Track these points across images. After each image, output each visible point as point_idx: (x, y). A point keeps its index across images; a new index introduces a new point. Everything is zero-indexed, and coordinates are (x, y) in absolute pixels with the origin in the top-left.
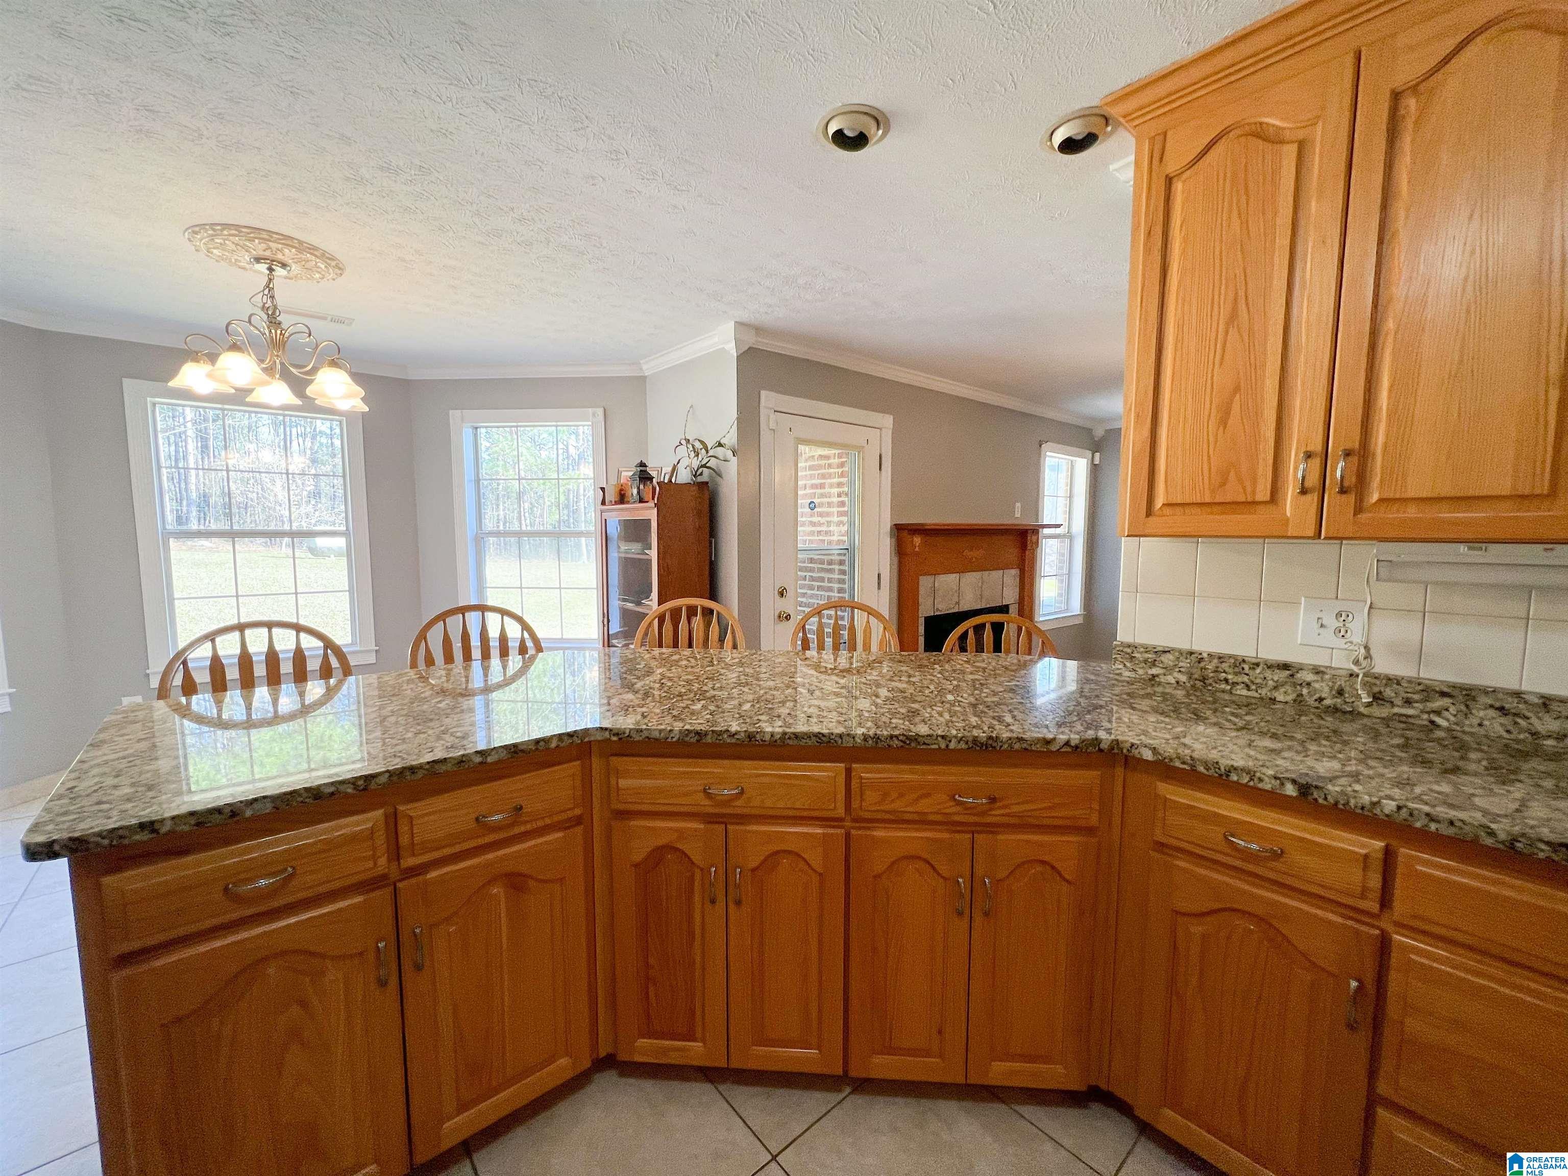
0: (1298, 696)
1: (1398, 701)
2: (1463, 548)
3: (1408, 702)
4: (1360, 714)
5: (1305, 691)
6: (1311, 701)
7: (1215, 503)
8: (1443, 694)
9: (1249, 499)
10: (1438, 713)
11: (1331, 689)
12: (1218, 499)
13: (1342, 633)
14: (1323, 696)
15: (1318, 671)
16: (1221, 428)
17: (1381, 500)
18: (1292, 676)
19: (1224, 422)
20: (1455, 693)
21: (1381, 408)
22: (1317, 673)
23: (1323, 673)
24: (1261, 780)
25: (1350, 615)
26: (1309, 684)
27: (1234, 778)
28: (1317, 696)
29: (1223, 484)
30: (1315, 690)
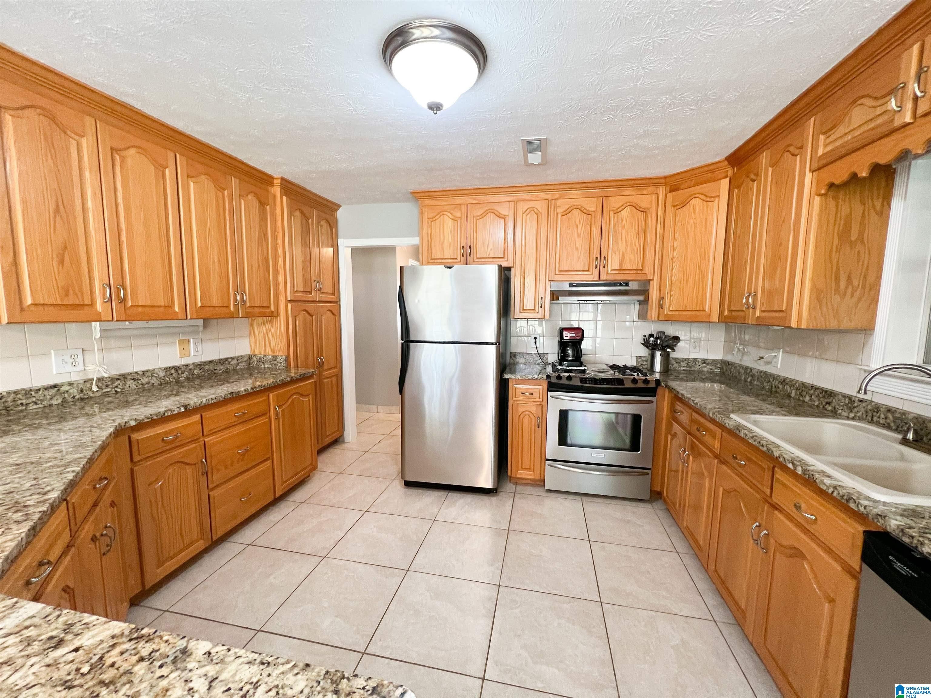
0: (63, 399)
1: (104, 387)
2: (127, 323)
3: (107, 386)
4: (91, 398)
5: (66, 395)
6: (70, 399)
7: (64, 305)
8: (118, 379)
9: (82, 303)
10: (117, 387)
11: (78, 391)
12: (65, 302)
13: (74, 364)
14: (75, 394)
15: (70, 384)
16: (61, 266)
17: (132, 306)
18: (58, 390)
19: (61, 262)
20: (121, 378)
21: (125, 271)
22: (70, 385)
23: (73, 384)
24: (174, 411)
25: (76, 356)
26: (67, 392)
27: (166, 414)
28: (72, 396)
29: (67, 295)
30: (71, 393)
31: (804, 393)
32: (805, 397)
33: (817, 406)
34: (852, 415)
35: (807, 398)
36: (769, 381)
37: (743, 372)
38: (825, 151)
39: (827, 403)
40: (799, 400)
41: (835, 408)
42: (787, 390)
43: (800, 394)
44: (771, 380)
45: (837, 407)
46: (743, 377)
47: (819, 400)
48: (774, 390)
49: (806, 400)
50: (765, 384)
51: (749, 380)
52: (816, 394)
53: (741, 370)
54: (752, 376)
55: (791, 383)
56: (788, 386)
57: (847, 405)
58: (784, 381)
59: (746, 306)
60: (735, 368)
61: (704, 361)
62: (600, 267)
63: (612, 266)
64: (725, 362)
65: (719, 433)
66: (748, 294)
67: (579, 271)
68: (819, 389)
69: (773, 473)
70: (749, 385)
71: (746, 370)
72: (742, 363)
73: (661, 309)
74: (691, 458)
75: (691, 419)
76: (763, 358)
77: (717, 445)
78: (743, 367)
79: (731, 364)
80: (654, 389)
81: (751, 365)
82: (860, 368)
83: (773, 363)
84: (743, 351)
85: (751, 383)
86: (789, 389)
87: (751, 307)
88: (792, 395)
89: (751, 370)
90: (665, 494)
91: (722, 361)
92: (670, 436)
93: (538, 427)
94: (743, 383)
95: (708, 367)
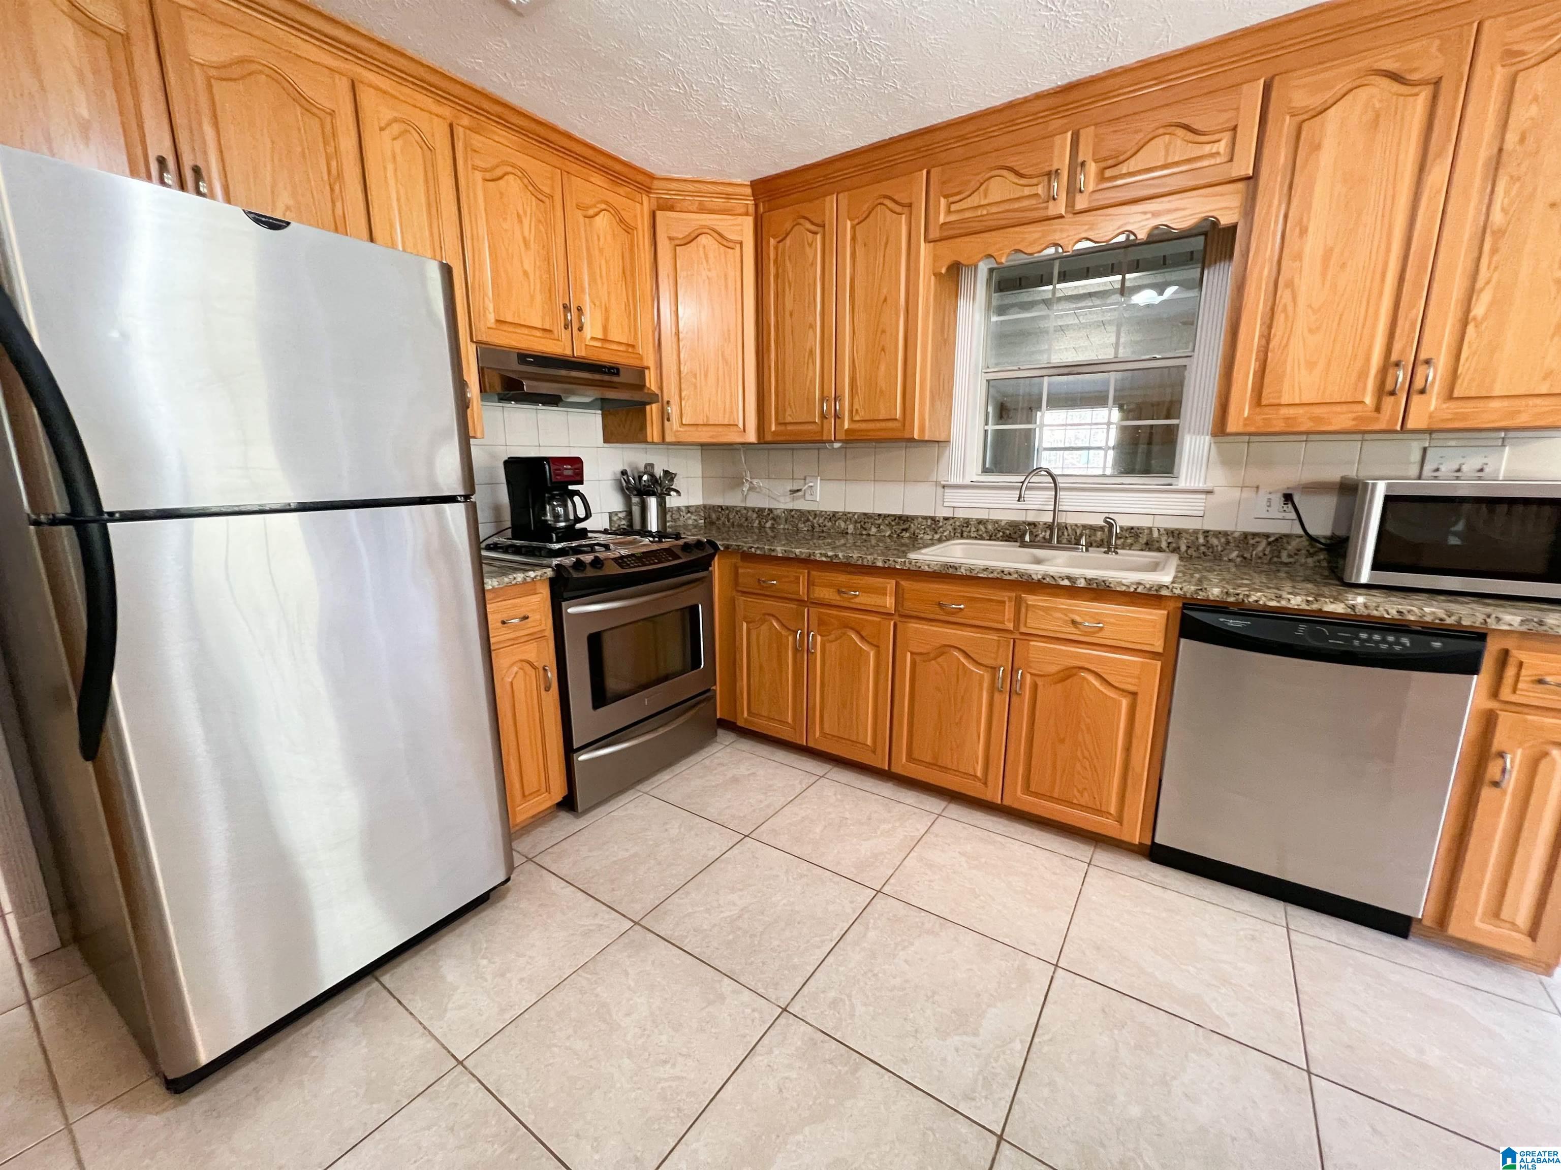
31: (868, 526)
32: (870, 529)
33: (890, 536)
34: (937, 536)
35: (874, 530)
36: (808, 520)
37: (755, 515)
38: (948, 220)
39: (903, 530)
40: (862, 535)
41: (914, 534)
42: (839, 527)
43: (862, 527)
44: (811, 518)
45: (917, 531)
46: (757, 522)
47: (891, 529)
48: (817, 529)
49: (871, 533)
50: (801, 525)
51: (768, 525)
52: (887, 522)
53: (750, 513)
54: (773, 519)
55: (847, 517)
56: (840, 521)
57: (929, 527)
58: (834, 517)
59: (823, 416)
60: (737, 512)
61: (688, 509)
62: (575, 327)
63: (592, 329)
64: (713, 508)
65: (891, 584)
66: (823, 399)
67: (536, 328)
68: (889, 515)
69: (1019, 602)
70: (769, 531)
71: (760, 512)
72: (750, 504)
73: (666, 422)
74: (819, 638)
75: (810, 584)
76: (798, 491)
77: (889, 602)
78: (753, 510)
79: (727, 508)
80: (712, 557)
81: (767, 506)
82: (937, 483)
83: (808, 497)
84: (752, 489)
85: (772, 528)
86: (843, 525)
87: (836, 416)
88: (850, 531)
89: (771, 510)
90: (746, 715)
91: (705, 506)
92: (745, 625)
93: (547, 689)
94: (757, 531)
95: (693, 517)
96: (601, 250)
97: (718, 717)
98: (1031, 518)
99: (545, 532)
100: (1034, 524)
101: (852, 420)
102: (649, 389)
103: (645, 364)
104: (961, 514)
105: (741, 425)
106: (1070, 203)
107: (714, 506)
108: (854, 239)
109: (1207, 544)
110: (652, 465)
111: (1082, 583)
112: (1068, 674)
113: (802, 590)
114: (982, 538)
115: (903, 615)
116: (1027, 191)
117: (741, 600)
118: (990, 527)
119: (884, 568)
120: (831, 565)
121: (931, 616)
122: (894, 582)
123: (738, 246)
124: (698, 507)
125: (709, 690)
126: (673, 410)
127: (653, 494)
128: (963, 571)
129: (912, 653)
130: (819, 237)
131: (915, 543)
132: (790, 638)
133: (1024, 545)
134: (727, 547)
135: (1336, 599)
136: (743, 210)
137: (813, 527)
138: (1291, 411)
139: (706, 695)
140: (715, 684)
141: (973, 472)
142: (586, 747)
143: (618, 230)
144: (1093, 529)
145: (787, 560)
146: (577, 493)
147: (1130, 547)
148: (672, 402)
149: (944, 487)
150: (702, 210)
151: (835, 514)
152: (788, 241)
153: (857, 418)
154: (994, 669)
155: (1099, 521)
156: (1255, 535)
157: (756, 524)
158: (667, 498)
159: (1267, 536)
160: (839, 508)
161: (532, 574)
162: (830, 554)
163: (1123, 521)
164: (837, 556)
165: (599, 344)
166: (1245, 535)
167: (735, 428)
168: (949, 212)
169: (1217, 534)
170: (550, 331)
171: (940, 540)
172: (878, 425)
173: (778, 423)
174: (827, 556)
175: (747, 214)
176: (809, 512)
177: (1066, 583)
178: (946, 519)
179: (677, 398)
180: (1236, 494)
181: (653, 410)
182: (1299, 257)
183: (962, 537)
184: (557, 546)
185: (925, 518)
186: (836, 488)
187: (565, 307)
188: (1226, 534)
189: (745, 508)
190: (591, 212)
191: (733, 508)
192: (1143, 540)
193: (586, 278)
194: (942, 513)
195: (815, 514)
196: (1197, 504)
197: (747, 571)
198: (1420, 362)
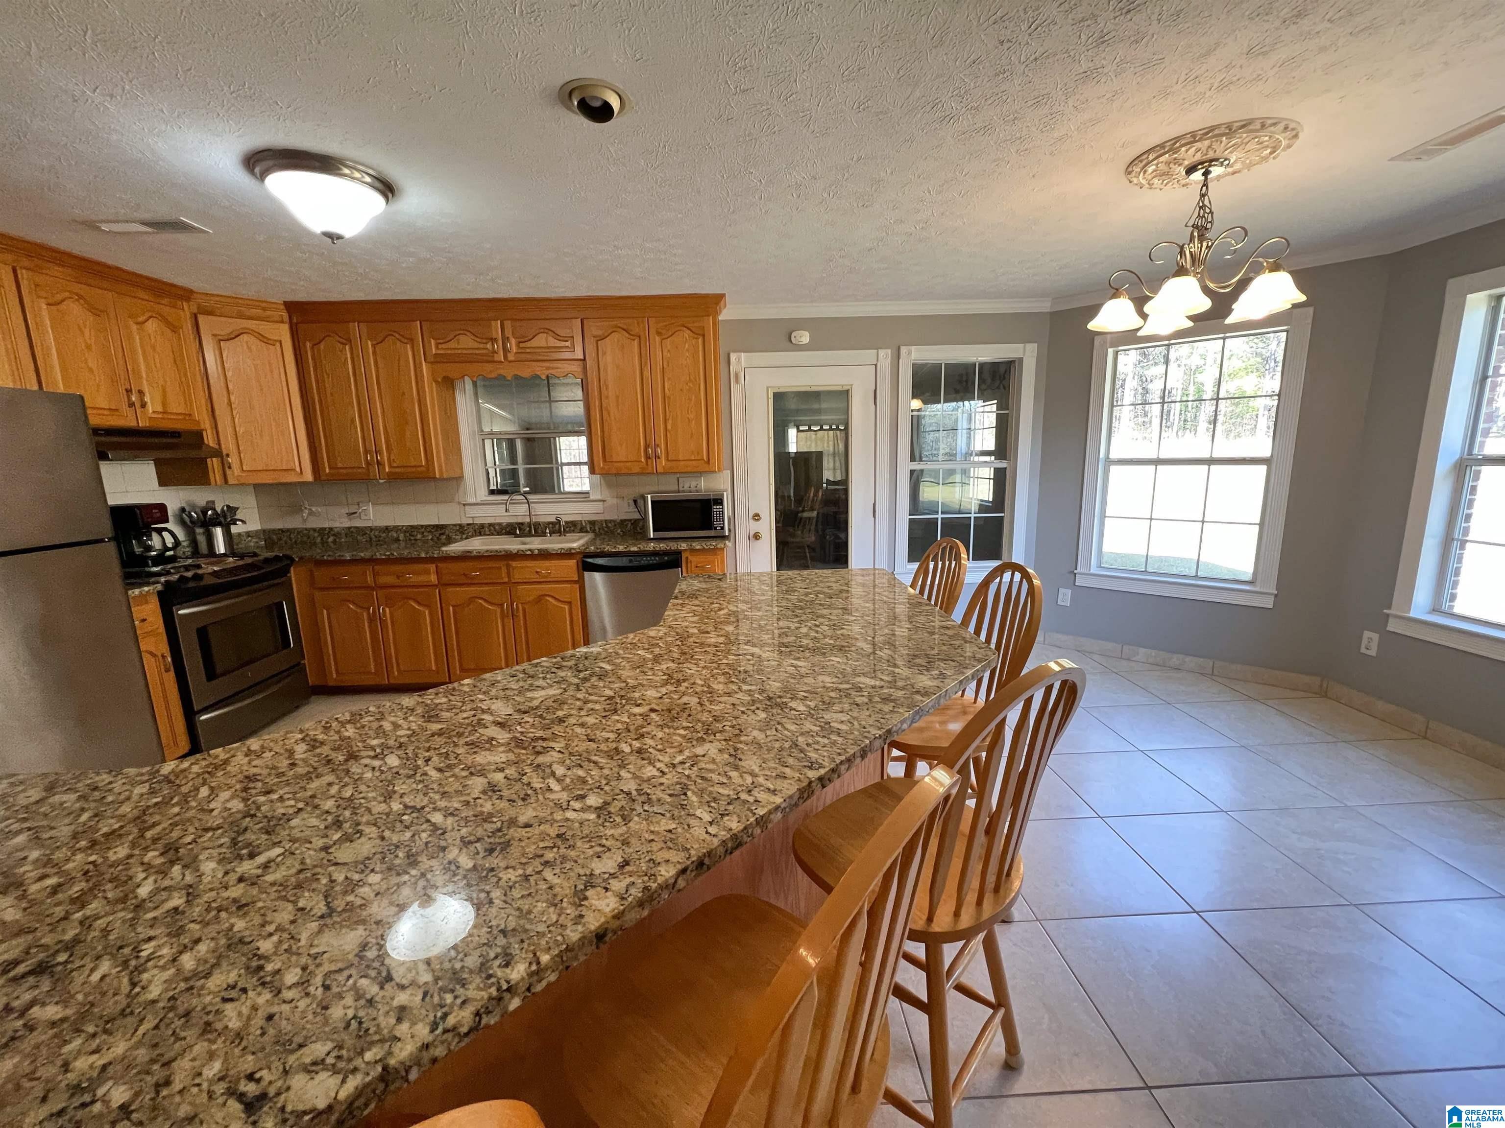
31: (414, 534)
32: (416, 536)
33: (432, 539)
34: (463, 536)
35: (419, 536)
36: (366, 534)
37: (316, 534)
38: (438, 352)
39: (441, 534)
40: (410, 540)
42: (392, 536)
43: (410, 535)
44: (368, 532)
46: (319, 538)
47: (432, 534)
48: (374, 539)
49: (418, 538)
50: (360, 538)
51: (331, 539)
52: (428, 530)
53: (311, 533)
54: (334, 535)
55: (396, 528)
56: (392, 532)
57: (458, 530)
58: (387, 529)
59: (368, 463)
60: (298, 533)
61: (248, 534)
62: (138, 405)
63: (153, 406)
64: (273, 531)
65: (432, 567)
66: (366, 452)
67: (104, 409)
68: (429, 526)
69: (508, 566)
70: (332, 545)
71: (321, 531)
72: (309, 525)
73: (228, 471)
74: (387, 610)
75: (375, 575)
76: (355, 513)
77: (433, 578)
78: (314, 530)
79: (288, 530)
80: (289, 566)
81: (327, 526)
82: (459, 503)
83: (363, 517)
84: (311, 513)
85: (334, 542)
86: (395, 535)
87: (378, 463)
88: (401, 538)
89: (331, 529)
90: (335, 676)
91: (264, 531)
92: (325, 611)
93: (167, 670)
94: (320, 545)
95: (254, 540)
96: (154, 348)
97: (310, 684)
98: (520, 520)
99: (143, 560)
100: (522, 524)
101: (390, 466)
102: (208, 446)
103: (202, 427)
104: (477, 521)
105: (298, 469)
106: (505, 357)
107: (274, 530)
108: (374, 353)
109: (607, 526)
110: (213, 502)
111: (536, 552)
112: (540, 599)
113: (370, 579)
114: (493, 534)
115: (443, 584)
116: (482, 346)
117: (318, 595)
118: (497, 527)
119: (426, 558)
120: (390, 561)
121: (461, 582)
122: (434, 566)
123: (278, 344)
124: (257, 531)
125: (299, 664)
126: (233, 460)
127: (219, 524)
128: (475, 553)
129: (453, 606)
130: (347, 347)
131: (450, 541)
132: (365, 615)
133: (517, 536)
134: (301, 558)
135: (635, 545)
136: (277, 318)
137: (371, 538)
138: (619, 464)
139: (298, 668)
140: (304, 658)
141: (482, 494)
142: (205, 710)
143: (168, 332)
144: (552, 523)
145: (354, 561)
146: (166, 529)
147: (573, 531)
148: (231, 455)
149: (464, 505)
150: (241, 316)
151: (387, 528)
152: (322, 346)
153: (395, 465)
154: (502, 605)
155: (553, 519)
156: (625, 520)
157: (319, 540)
158: (232, 527)
159: (630, 520)
160: (390, 523)
161: (146, 589)
162: (388, 553)
163: (565, 519)
164: (393, 554)
165: (160, 416)
166: (622, 521)
167: (293, 473)
168: (437, 348)
169: (611, 521)
170: (117, 410)
171: (466, 538)
172: (409, 470)
173: (330, 468)
174: (385, 555)
175: (282, 322)
176: (366, 528)
177: (529, 553)
178: (468, 525)
179: (235, 451)
180: (615, 501)
181: (214, 463)
182: (607, 397)
183: (481, 535)
184: (155, 569)
185: (455, 525)
186: (387, 510)
187: (127, 391)
188: (614, 521)
189: (306, 529)
190: (141, 319)
191: (295, 529)
192: (579, 527)
193: (143, 367)
194: (465, 521)
195: (371, 529)
196: (599, 507)
197: (320, 574)
198: (657, 446)
